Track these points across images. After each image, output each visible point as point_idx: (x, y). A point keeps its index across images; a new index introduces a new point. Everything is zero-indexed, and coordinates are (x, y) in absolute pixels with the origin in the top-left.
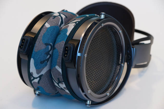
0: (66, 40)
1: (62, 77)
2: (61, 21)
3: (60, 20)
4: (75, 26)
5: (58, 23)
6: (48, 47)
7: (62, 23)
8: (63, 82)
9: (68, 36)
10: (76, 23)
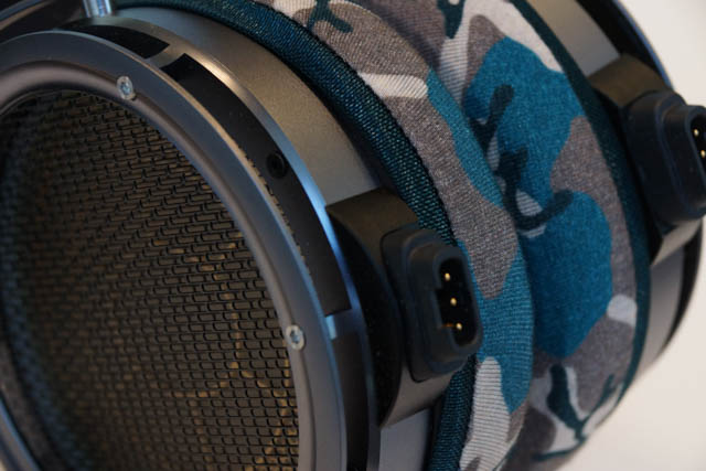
3: (575, 401)
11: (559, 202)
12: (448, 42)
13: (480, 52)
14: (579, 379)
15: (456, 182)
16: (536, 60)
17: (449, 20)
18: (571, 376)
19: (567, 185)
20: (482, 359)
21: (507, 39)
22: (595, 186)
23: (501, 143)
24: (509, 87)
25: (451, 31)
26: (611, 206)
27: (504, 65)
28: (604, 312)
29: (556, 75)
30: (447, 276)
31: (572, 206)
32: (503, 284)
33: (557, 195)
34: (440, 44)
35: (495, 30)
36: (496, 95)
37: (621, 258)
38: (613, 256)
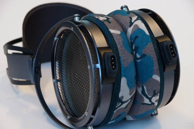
3: (146, 93)
11: (143, 56)
12: (129, 28)
13: (134, 30)
14: (147, 88)
15: (121, 47)
16: (144, 32)
17: (130, 25)
18: (145, 88)
19: (145, 53)
20: (122, 77)
21: (140, 28)
22: (151, 54)
23: (135, 45)
24: (138, 36)
25: (130, 26)
26: (155, 58)
27: (138, 32)
28: (152, 77)
29: (148, 35)
30: (113, 59)
31: (146, 57)
32: (128, 65)
33: (143, 55)
34: (128, 28)
35: (138, 27)
36: (135, 37)
37: (156, 68)
38: (154, 67)
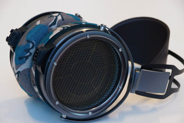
0: (46, 43)
1: (35, 80)
2: (53, 22)
4: (61, 31)
5: (49, 23)
6: (30, 45)
7: (54, 23)
8: (35, 85)
9: (50, 39)
10: (64, 28)
